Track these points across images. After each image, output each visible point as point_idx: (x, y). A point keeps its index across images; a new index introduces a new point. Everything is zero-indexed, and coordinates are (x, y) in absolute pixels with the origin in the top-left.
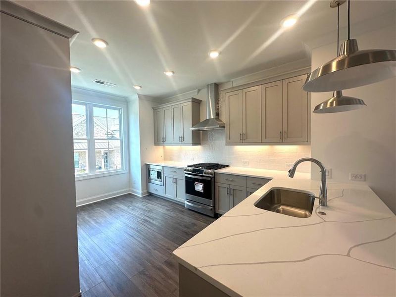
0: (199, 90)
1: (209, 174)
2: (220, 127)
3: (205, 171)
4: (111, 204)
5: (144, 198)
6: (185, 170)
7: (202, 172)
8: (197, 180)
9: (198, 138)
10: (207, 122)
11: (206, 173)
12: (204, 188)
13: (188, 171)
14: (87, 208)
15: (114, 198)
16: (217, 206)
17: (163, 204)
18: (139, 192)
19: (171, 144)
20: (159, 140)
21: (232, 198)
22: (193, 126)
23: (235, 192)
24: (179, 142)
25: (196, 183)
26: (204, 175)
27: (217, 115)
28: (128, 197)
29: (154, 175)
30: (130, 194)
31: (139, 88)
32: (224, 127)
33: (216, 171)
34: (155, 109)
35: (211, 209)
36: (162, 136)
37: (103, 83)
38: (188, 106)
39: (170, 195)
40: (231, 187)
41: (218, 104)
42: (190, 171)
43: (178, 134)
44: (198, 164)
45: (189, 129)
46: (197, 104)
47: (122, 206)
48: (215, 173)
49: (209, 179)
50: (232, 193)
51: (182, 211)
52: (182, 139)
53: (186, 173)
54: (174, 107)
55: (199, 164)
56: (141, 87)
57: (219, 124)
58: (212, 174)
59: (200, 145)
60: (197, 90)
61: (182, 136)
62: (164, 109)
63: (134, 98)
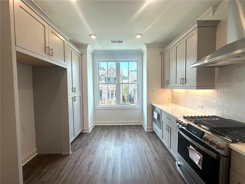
6: (177, 122)
13: (180, 123)
19: (174, 87)
25: (191, 147)
28: (139, 128)
29: (155, 116)
30: (141, 126)
31: (140, 36)
34: (162, 54)
38: (193, 36)
39: (165, 143)
42: (184, 125)
47: (127, 135)
52: (184, 81)
56: (142, 35)
58: (222, 149)
59: (214, 89)
60: (211, 7)
61: (184, 78)
62: (169, 51)
63: (144, 49)
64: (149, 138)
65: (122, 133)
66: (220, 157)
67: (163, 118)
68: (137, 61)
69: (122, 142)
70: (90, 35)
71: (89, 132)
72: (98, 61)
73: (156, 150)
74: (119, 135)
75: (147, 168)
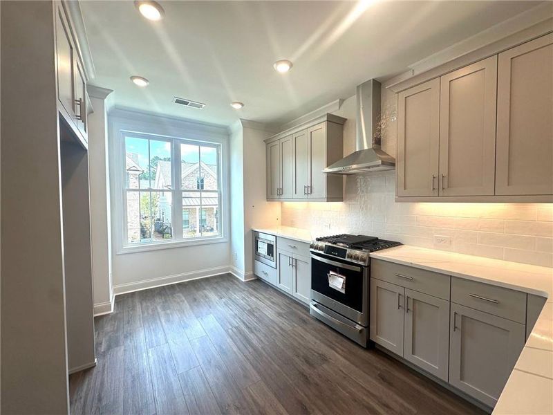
0: (342, 101)
1: (357, 258)
2: (383, 163)
3: (349, 251)
4: (198, 289)
5: (248, 283)
6: (312, 247)
7: (342, 252)
8: (334, 269)
9: (338, 188)
10: (356, 157)
11: (350, 257)
12: (347, 284)
13: (316, 248)
14: (167, 291)
15: (207, 279)
16: (373, 327)
17: (275, 300)
18: (241, 273)
19: (292, 199)
20: (272, 192)
21: (409, 317)
22: (329, 165)
23: (417, 305)
24: (302, 195)
25: (331, 273)
26: (346, 259)
27: (378, 142)
28: (227, 279)
29: (263, 249)
30: (229, 275)
31: (239, 106)
32: (393, 165)
33: (374, 255)
34: (268, 143)
35: (361, 331)
36: (277, 185)
37: (186, 103)
38: (321, 130)
39: (286, 287)
40: (408, 294)
41: (379, 120)
42: (321, 249)
43: (303, 181)
44: (337, 237)
45: (322, 170)
46: (337, 125)
47: (212, 296)
48: (370, 258)
49: (358, 269)
50: (411, 307)
51: (304, 321)
52: (309, 190)
53: (313, 253)
54: (297, 135)
55: (339, 236)
56: (242, 105)
57: (380, 159)
58: (364, 260)
59: (342, 201)
60: (338, 100)
61: (310, 185)
62: (282, 141)
63: (237, 127)
64: (254, 289)
65: (199, 294)
66: (362, 269)
67: (281, 249)
68: (217, 147)
69: (210, 307)
70: (132, 78)
71: (112, 311)
72: (123, 133)
73: (273, 303)
74: (195, 300)
75: (274, 328)
